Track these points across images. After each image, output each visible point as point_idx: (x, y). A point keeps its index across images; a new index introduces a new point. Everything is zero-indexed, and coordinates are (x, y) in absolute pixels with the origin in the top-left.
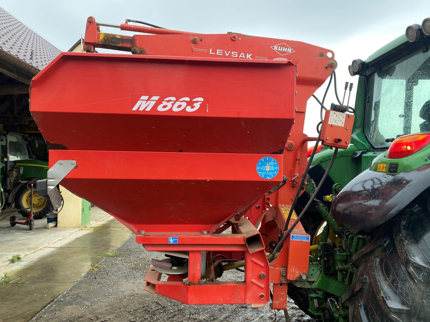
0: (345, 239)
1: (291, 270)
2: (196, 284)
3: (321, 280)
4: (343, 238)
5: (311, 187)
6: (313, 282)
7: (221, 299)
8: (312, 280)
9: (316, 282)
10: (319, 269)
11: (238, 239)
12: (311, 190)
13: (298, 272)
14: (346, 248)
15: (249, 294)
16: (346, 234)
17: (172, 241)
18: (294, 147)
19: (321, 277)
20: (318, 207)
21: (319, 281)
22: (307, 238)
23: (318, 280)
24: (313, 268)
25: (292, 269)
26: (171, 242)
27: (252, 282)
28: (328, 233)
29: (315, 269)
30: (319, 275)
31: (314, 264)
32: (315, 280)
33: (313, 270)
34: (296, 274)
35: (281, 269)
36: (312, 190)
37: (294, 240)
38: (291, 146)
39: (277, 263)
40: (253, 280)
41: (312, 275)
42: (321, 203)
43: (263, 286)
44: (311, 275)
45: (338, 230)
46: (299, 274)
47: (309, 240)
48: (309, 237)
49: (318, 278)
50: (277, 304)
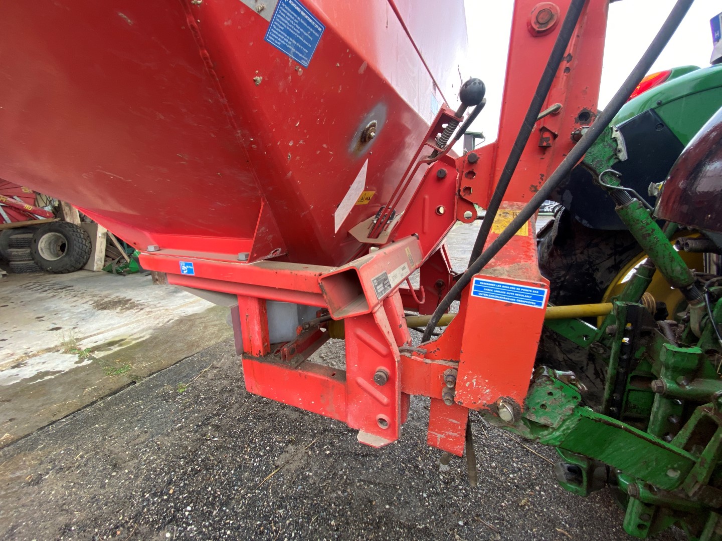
0: (703, 304)
1: (467, 380)
2: (255, 358)
3: (576, 429)
4: (695, 301)
5: (607, 149)
6: (545, 427)
7: (300, 399)
8: (542, 421)
9: (554, 430)
10: (575, 397)
11: (306, 278)
12: (606, 158)
13: (491, 392)
14: (702, 329)
15: (354, 408)
16: (712, 289)
17: (185, 270)
18: (555, 18)
19: (576, 420)
20: (622, 208)
21: (568, 429)
22: (534, 298)
23: (564, 427)
24: (550, 388)
25: (470, 380)
26: (185, 272)
27: (359, 385)
28: (649, 282)
29: (558, 394)
30: (572, 414)
31: (555, 377)
32: (553, 424)
33: (550, 394)
34: (483, 395)
35: (446, 368)
36: (610, 159)
37: (482, 296)
38: (547, 18)
39: (438, 349)
40: (361, 380)
41: (543, 406)
42: (633, 196)
43: (385, 400)
44: (538, 407)
45: (682, 277)
46: (492, 398)
47: (540, 304)
48: (542, 293)
49: (564, 421)
50: (439, 439)
